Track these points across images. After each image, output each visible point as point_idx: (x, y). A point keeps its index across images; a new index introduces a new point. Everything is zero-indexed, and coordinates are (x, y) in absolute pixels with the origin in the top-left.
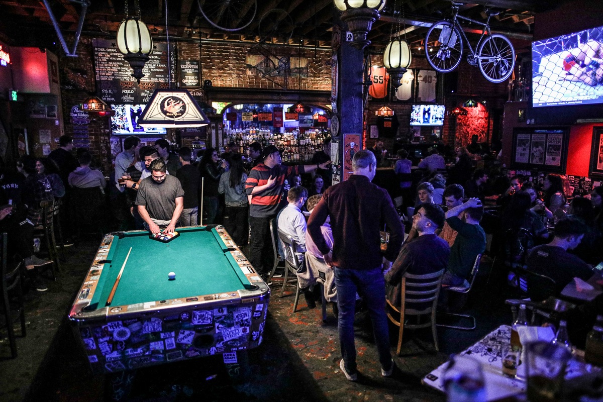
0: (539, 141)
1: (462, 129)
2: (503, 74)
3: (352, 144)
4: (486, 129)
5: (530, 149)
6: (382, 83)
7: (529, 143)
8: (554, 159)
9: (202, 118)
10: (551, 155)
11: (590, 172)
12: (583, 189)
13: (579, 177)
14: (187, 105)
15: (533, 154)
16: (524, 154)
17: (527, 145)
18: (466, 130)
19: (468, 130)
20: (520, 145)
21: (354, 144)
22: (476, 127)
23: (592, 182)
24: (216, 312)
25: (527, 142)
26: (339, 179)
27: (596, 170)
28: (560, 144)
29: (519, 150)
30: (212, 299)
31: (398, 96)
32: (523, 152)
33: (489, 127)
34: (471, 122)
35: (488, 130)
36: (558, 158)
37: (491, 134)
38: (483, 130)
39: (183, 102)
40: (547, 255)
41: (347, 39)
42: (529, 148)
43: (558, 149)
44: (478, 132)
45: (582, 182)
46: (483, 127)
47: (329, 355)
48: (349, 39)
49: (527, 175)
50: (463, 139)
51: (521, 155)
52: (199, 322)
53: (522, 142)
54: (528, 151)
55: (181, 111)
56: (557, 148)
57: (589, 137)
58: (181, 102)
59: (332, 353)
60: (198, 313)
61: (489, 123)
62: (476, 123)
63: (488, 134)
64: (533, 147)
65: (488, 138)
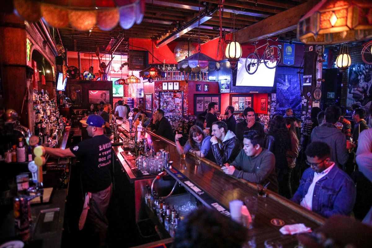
5: (204, 104)
7: (203, 102)
15: (205, 107)
16: (201, 107)
17: (202, 103)
20: (198, 103)
28: (218, 101)
29: (198, 105)
53: (200, 101)
54: (203, 105)
64: (205, 103)
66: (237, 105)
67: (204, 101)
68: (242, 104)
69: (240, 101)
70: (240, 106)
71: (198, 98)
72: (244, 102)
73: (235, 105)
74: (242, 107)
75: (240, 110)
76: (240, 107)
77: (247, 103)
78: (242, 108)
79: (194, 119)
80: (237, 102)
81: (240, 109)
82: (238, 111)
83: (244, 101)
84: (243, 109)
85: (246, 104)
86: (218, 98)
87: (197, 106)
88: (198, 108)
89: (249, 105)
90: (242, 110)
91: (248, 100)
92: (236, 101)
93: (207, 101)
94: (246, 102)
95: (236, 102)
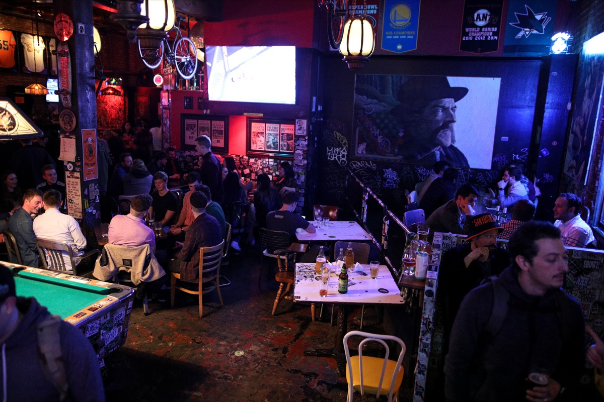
0: (204, 126)
1: (100, 107)
2: (191, 72)
3: (90, 139)
4: (123, 107)
6: (8, 49)
7: (196, 128)
8: (218, 142)
9: (35, 131)
10: (216, 138)
11: (247, 152)
12: (243, 165)
13: (239, 156)
14: (14, 117)
16: (192, 137)
17: (194, 129)
18: (104, 107)
19: (106, 107)
21: (91, 139)
22: (113, 105)
23: (249, 159)
24: (103, 320)
25: (195, 127)
26: (79, 176)
27: (250, 150)
28: (223, 129)
30: (97, 309)
31: (29, 66)
32: (191, 135)
33: (125, 104)
34: (108, 99)
35: (125, 108)
36: (222, 141)
37: (127, 112)
38: (120, 107)
39: (9, 113)
40: (282, 217)
41: (80, 31)
42: (196, 132)
43: (222, 134)
44: (115, 109)
45: (242, 160)
46: (120, 105)
47: (152, 337)
48: (81, 31)
49: (196, 156)
50: (102, 117)
51: (190, 138)
52: (90, 334)
53: (191, 127)
55: (10, 123)
56: (220, 132)
57: (244, 124)
58: (7, 113)
59: (151, 334)
60: (90, 325)
61: (125, 100)
62: (113, 100)
63: (124, 112)
65: (125, 116)
66: (262, 138)
67: (198, 127)
68: (272, 138)
69: (267, 132)
70: (268, 142)
71: (188, 122)
72: (277, 134)
73: (258, 138)
74: (274, 143)
75: (269, 150)
76: (268, 144)
77: (285, 137)
78: (272, 146)
79: (182, 157)
80: (262, 133)
81: (269, 147)
82: (265, 151)
83: (278, 132)
84: (274, 148)
85: (282, 140)
86: (223, 123)
87: (186, 135)
88: (187, 139)
89: (289, 142)
90: (272, 150)
91: (286, 132)
92: (259, 131)
93: (203, 127)
94: (283, 134)
95: (258, 133)
